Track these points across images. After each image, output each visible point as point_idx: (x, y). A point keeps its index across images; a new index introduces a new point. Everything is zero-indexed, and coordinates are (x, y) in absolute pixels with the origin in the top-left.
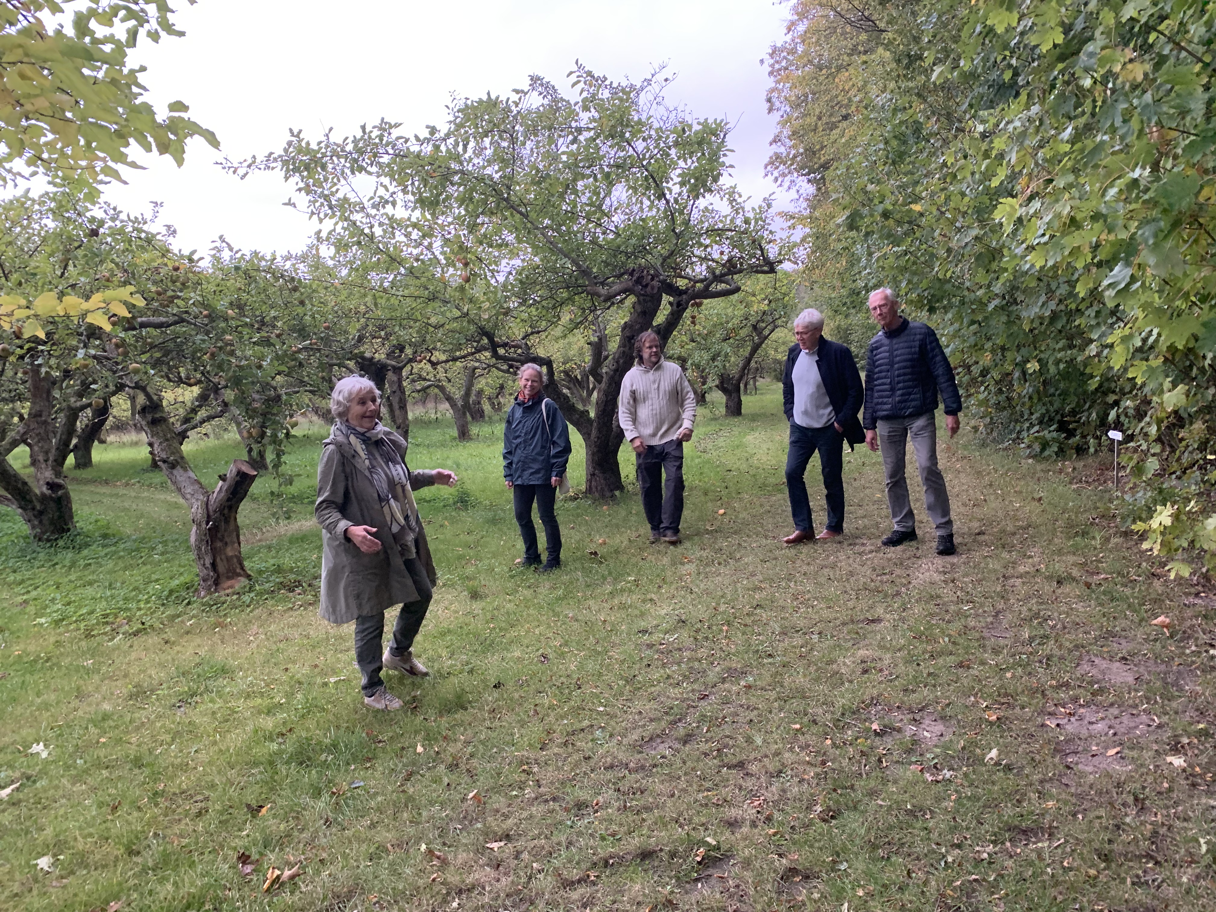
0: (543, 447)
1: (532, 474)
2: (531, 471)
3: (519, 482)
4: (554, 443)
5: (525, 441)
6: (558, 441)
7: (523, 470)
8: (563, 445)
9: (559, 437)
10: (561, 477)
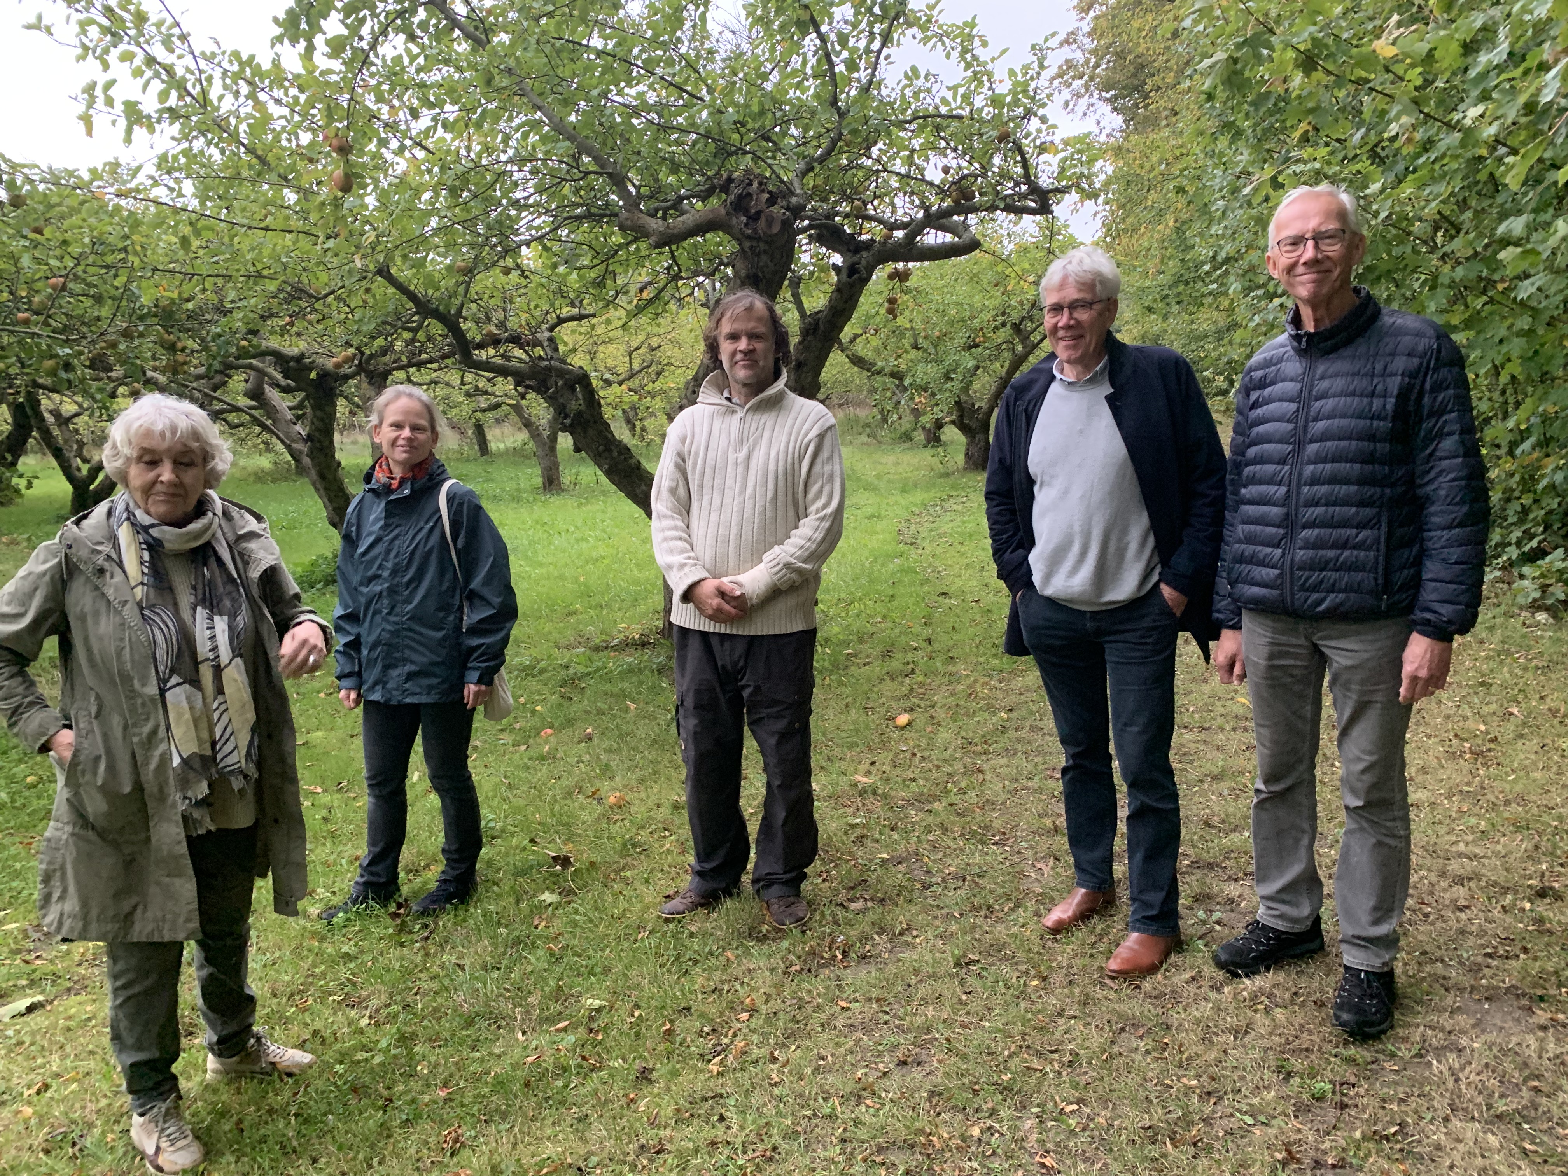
0: (445, 607)
1: (410, 676)
2: (409, 668)
3: (376, 696)
4: (472, 596)
5: (392, 591)
6: (486, 592)
7: (386, 668)
8: (497, 601)
9: (486, 582)
10: (490, 683)
